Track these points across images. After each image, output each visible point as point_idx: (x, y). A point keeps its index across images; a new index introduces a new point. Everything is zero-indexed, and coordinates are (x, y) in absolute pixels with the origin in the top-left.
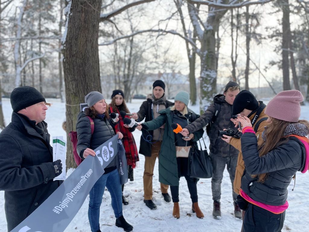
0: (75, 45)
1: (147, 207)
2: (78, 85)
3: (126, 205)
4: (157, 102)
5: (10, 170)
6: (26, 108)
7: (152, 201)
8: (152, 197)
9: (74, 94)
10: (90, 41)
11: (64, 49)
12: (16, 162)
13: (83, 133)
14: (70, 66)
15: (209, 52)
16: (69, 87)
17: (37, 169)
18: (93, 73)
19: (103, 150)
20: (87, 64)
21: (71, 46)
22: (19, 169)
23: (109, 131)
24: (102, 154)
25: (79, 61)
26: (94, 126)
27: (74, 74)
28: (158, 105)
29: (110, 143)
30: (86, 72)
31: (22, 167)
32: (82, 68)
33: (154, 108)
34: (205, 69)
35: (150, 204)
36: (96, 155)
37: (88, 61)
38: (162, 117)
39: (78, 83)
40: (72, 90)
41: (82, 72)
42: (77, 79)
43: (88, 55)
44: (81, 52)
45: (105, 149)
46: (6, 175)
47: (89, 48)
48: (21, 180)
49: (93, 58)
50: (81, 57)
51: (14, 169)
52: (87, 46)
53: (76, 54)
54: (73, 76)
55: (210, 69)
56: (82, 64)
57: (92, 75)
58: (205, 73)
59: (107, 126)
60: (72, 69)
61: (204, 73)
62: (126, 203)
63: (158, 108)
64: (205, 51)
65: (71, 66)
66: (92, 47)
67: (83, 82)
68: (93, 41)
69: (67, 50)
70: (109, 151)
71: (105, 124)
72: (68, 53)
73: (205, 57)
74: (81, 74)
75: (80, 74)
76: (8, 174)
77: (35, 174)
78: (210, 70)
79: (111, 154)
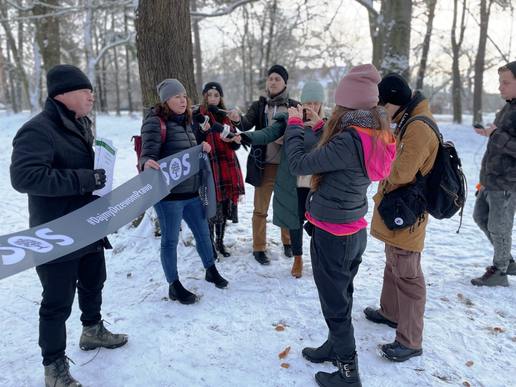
0: (151, 12)
1: (256, 261)
2: (157, 77)
3: (227, 257)
4: (273, 101)
5: (37, 168)
6: (65, 94)
7: (265, 253)
8: (264, 248)
9: (152, 92)
10: (174, 3)
11: (137, 19)
12: (45, 159)
13: (149, 141)
14: (145, 47)
15: (398, 23)
16: (145, 79)
17: (72, 173)
18: (180, 57)
19: (172, 163)
20: (171, 42)
21: (147, 13)
22: (48, 169)
23: (189, 142)
24: (170, 169)
25: (159, 38)
26: (165, 131)
27: (152, 59)
28: (276, 107)
29: (187, 156)
30: (170, 55)
31: (53, 168)
32: (163, 49)
33: (269, 112)
34: (388, 54)
35: (261, 257)
36: (159, 168)
37: (172, 38)
38: (278, 125)
39: (158, 73)
40: (150, 85)
41: (163, 56)
42: (156, 68)
43: (172, 28)
44: (161, 22)
45: (175, 162)
46: (31, 172)
47: (174, 16)
48: (50, 182)
49: (181, 33)
50: (162, 31)
51: (42, 167)
52: (170, 13)
53: (154, 26)
54: (150, 63)
55: (398, 53)
56: (163, 42)
57: (179, 61)
58: (388, 62)
59: (187, 134)
60: (149, 52)
61: (386, 60)
62: (226, 255)
63: (275, 112)
64: (390, 22)
65: (147, 47)
66: (178, 15)
67: (165, 71)
68: (179, 4)
69: (140, 21)
70: (183, 166)
71: (184, 131)
72: (143, 24)
73: (391, 31)
74: (162, 58)
75: (160, 59)
76: (34, 171)
77: (69, 178)
78: (398, 56)
79: (184, 171)
